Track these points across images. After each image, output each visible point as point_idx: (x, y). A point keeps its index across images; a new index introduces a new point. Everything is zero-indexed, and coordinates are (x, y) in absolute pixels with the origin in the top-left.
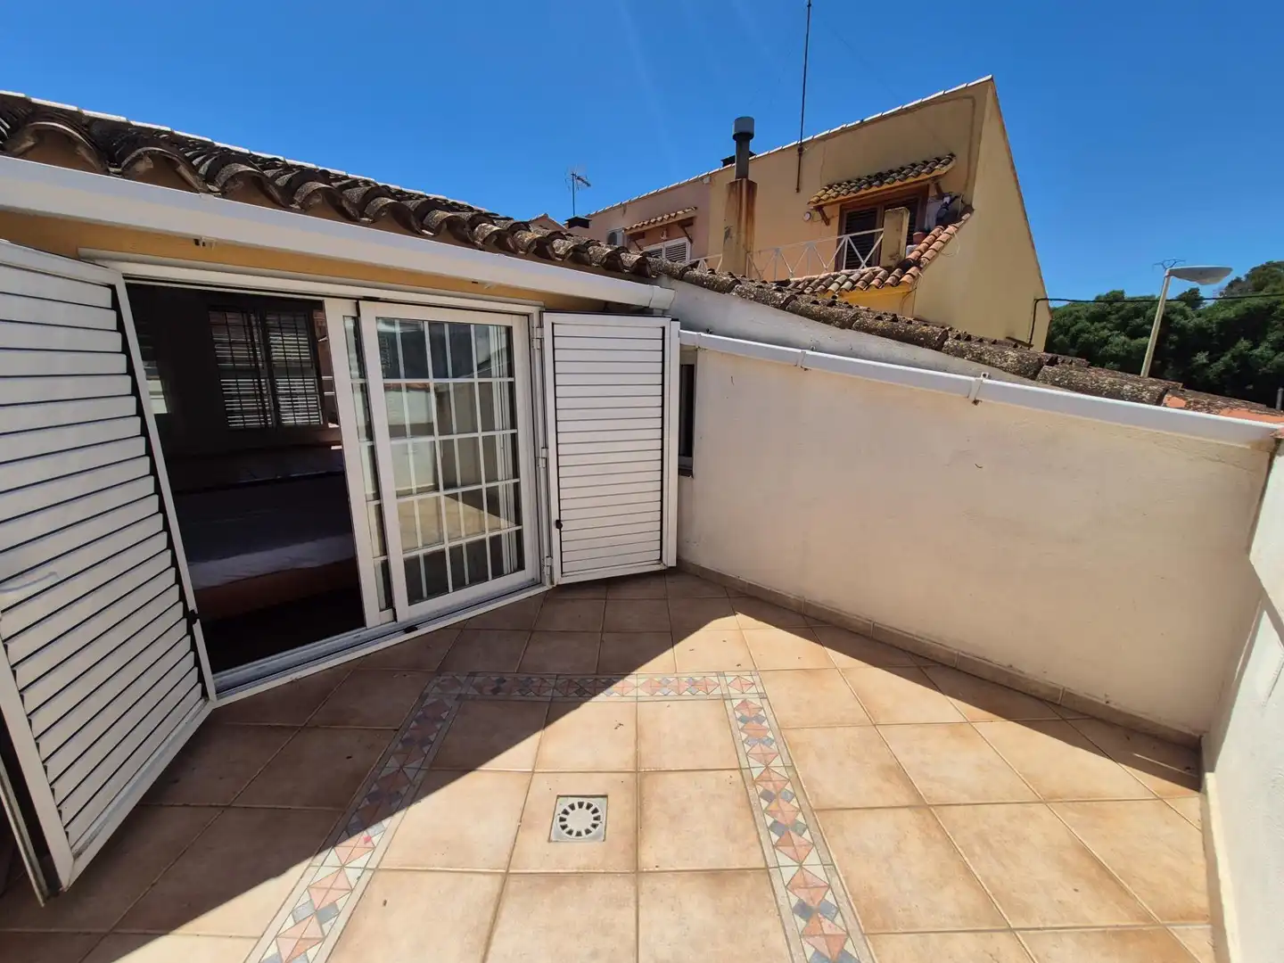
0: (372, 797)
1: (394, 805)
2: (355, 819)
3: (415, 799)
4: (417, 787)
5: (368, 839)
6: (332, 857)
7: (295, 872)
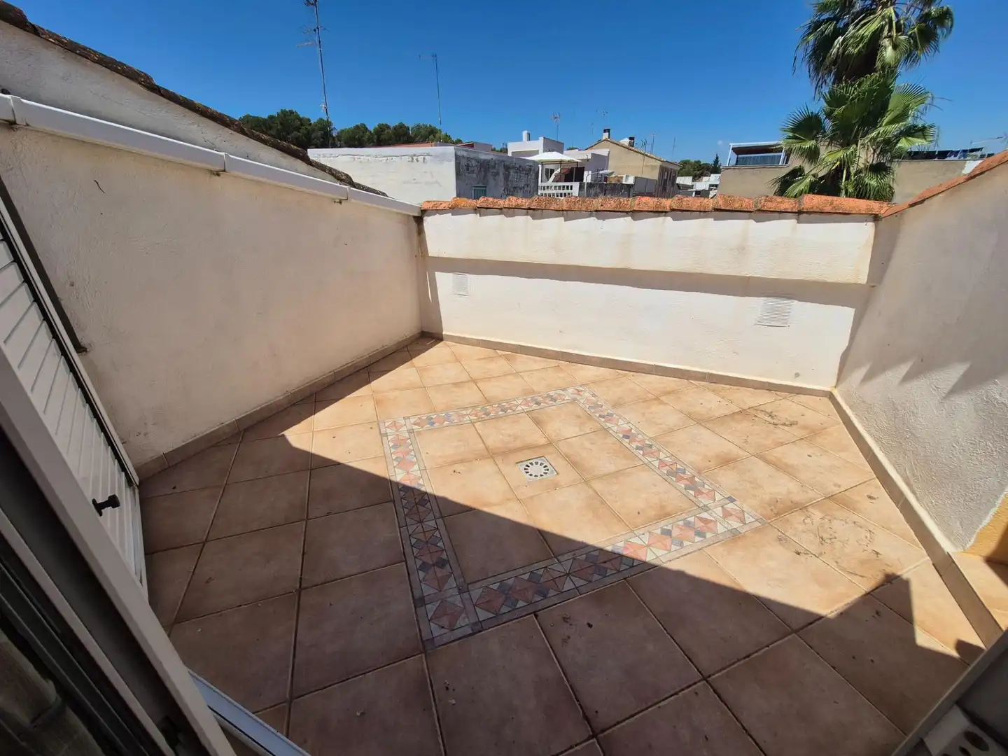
0: (603, 573)
1: (596, 553)
2: (623, 567)
3: (583, 546)
4: (573, 553)
5: (625, 548)
6: (649, 557)
7: (674, 566)
